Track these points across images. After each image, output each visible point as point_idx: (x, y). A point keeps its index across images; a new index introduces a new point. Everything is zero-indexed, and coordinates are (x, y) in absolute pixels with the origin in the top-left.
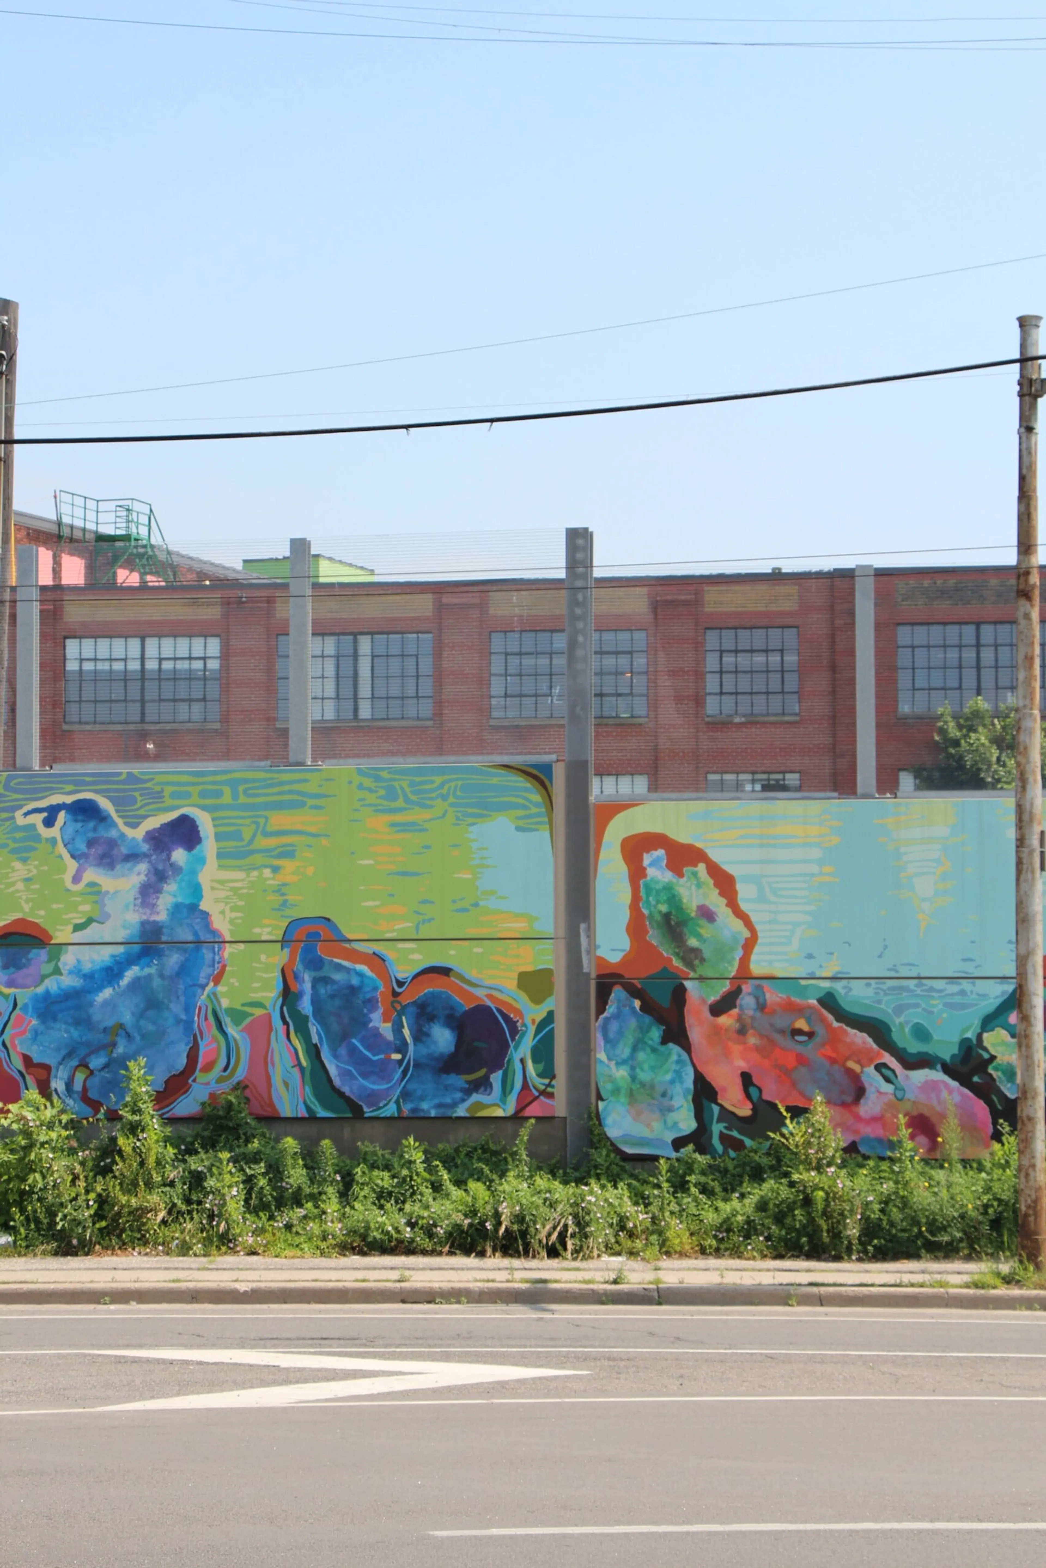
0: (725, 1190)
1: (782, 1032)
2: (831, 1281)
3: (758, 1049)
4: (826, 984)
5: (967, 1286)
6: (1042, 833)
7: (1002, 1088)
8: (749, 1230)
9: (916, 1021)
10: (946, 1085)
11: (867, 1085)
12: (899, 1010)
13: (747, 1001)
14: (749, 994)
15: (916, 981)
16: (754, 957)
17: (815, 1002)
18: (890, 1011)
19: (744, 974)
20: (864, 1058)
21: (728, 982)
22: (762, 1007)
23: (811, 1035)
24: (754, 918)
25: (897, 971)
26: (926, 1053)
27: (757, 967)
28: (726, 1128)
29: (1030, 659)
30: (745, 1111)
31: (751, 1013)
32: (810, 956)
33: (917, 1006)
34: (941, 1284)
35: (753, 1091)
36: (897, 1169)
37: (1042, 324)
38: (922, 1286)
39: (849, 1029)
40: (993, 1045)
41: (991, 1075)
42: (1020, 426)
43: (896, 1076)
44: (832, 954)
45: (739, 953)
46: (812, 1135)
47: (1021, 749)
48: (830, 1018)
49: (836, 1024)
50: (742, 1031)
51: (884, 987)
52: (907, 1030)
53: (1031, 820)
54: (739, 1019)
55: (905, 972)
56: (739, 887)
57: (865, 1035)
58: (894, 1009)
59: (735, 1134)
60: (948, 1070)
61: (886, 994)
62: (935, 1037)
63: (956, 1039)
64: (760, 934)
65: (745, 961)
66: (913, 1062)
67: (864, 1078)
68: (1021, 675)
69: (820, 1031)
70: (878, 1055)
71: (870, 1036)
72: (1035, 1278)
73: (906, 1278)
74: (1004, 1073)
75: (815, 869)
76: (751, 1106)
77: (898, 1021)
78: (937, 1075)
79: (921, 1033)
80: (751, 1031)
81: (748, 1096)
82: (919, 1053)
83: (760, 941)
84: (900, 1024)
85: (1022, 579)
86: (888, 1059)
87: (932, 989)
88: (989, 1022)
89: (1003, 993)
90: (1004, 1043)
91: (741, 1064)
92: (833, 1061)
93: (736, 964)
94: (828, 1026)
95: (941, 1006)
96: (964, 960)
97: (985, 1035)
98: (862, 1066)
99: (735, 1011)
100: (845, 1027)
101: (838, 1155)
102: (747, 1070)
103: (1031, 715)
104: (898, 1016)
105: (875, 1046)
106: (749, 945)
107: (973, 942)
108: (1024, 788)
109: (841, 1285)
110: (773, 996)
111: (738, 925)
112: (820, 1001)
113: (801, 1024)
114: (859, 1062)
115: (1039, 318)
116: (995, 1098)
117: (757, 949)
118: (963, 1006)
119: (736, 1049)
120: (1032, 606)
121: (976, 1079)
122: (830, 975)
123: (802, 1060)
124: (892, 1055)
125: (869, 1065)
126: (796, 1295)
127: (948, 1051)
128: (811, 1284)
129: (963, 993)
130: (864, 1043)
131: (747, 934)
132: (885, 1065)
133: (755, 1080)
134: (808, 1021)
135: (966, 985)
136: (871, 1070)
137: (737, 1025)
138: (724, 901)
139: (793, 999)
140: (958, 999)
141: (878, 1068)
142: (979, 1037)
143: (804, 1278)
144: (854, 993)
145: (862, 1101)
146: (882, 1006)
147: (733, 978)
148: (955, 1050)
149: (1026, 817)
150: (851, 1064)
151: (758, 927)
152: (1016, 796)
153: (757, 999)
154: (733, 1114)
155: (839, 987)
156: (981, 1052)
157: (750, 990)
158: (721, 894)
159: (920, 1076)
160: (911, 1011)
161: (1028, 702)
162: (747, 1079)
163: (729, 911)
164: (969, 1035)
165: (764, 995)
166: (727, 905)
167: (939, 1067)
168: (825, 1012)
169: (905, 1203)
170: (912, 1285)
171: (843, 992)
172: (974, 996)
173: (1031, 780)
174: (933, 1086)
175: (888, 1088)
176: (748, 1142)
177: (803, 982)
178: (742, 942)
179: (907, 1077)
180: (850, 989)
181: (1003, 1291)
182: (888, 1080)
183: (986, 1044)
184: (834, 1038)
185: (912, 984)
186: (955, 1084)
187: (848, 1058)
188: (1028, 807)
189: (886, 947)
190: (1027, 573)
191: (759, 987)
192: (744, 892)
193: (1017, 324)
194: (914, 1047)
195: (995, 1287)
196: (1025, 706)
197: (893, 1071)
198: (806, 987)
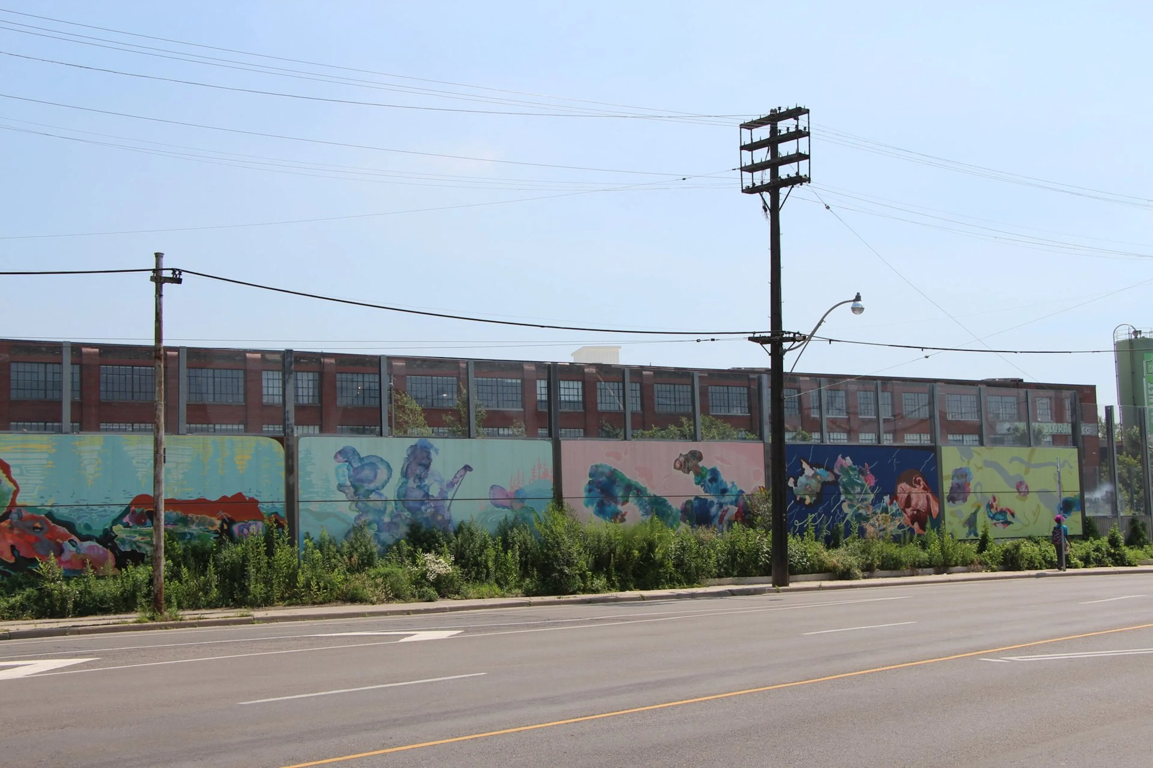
0: (7, 593)
1: (29, 528)
2: (81, 625)
3: (18, 535)
4: (48, 508)
5: (136, 622)
6: (165, 449)
7: (120, 547)
8: (23, 608)
9: (86, 522)
10: (97, 547)
11: (65, 548)
12: (79, 518)
13: (14, 516)
14: (15, 513)
15: (86, 507)
16: (18, 498)
17: (43, 515)
18: (75, 518)
19: (13, 504)
20: (64, 537)
21: (6, 508)
22: (21, 518)
23: (41, 529)
24: (18, 482)
25: (78, 503)
26: (90, 535)
27: (19, 501)
28: (3, 568)
29: (160, 382)
30: (12, 561)
31: (16, 520)
32: (42, 497)
33: (86, 516)
34: (126, 623)
35: (16, 553)
36: (85, 580)
37: (164, 256)
38: (118, 624)
39: (58, 526)
40: (116, 531)
41: (115, 543)
42: (156, 294)
43: (77, 544)
44: (51, 496)
45: (11, 496)
46: (50, 568)
47: (157, 416)
48: (50, 521)
49: (52, 524)
50: (12, 528)
51: (73, 509)
52: (82, 526)
53: (161, 443)
54: (11, 523)
55: (82, 503)
56: (11, 469)
57: (65, 528)
58: (77, 518)
59: (7, 570)
60: (98, 541)
61: (74, 512)
62: (93, 528)
63: (102, 529)
64: (20, 489)
65: (13, 500)
66: (83, 539)
67: (64, 546)
68: (157, 389)
69: (46, 527)
70: (70, 536)
71: (67, 529)
72: (160, 617)
73: (111, 621)
74: (121, 541)
75: (45, 462)
76: (14, 559)
77: (78, 522)
78: (94, 543)
79: (88, 527)
80: (16, 528)
81: (13, 555)
82: (87, 535)
83: (20, 491)
84: (79, 524)
85: (157, 352)
86: (74, 537)
87: (93, 510)
88: (115, 522)
89: (121, 510)
90: (121, 530)
91: (10, 542)
92: (50, 539)
93: (10, 501)
94: (49, 525)
95: (96, 516)
96: (106, 498)
97: (114, 527)
98: (63, 541)
99: (9, 520)
100: (56, 526)
101: (61, 576)
102: (13, 544)
103: (161, 404)
104: (79, 520)
105: (68, 533)
106: (16, 493)
107: (109, 491)
108: (158, 432)
109: (85, 626)
110: (25, 514)
111: (11, 485)
112: (46, 515)
113: (38, 525)
114: (62, 539)
115: (163, 254)
116: (117, 552)
117: (19, 495)
118: (106, 516)
119: (8, 535)
120: (161, 362)
121: (109, 544)
122: (50, 505)
123: (37, 539)
124: (76, 536)
125: (66, 540)
126: (69, 631)
127: (98, 534)
128: (73, 626)
129: (105, 511)
130: (65, 531)
131: (15, 488)
132: (72, 540)
133: (17, 548)
134: (41, 524)
135: (106, 508)
136: (67, 542)
137: (9, 526)
138: (5, 475)
139: (34, 515)
140: (103, 513)
141: (69, 541)
142: (111, 528)
143: (70, 624)
144: (60, 512)
145: (63, 555)
146: (72, 517)
147: (8, 506)
148: (101, 533)
149: (159, 443)
150: (58, 540)
151: (20, 486)
152: (154, 435)
153: (19, 515)
154: (6, 562)
155: (54, 509)
156: (112, 534)
157: (15, 511)
158: (4, 472)
159: (87, 544)
160: (84, 518)
161: (160, 398)
162: (13, 548)
163: (7, 479)
164: (107, 527)
165: (22, 513)
166: (6, 477)
167: (95, 540)
168: (47, 519)
169: (90, 593)
170: (114, 624)
171: (56, 511)
172: (110, 512)
173: (161, 429)
174: (91, 548)
175: (74, 549)
176: (13, 573)
177: (39, 508)
178: (13, 492)
179: (82, 545)
180: (59, 510)
181: (150, 623)
182: (73, 546)
183: (114, 530)
184: (52, 530)
185: (84, 507)
186: (101, 546)
187: (57, 538)
188: (160, 439)
189: (74, 493)
190: (160, 350)
191: (20, 510)
192: (14, 472)
193: (154, 256)
194: (85, 533)
195: (147, 622)
196: (158, 400)
197: (76, 542)
198: (40, 510)
